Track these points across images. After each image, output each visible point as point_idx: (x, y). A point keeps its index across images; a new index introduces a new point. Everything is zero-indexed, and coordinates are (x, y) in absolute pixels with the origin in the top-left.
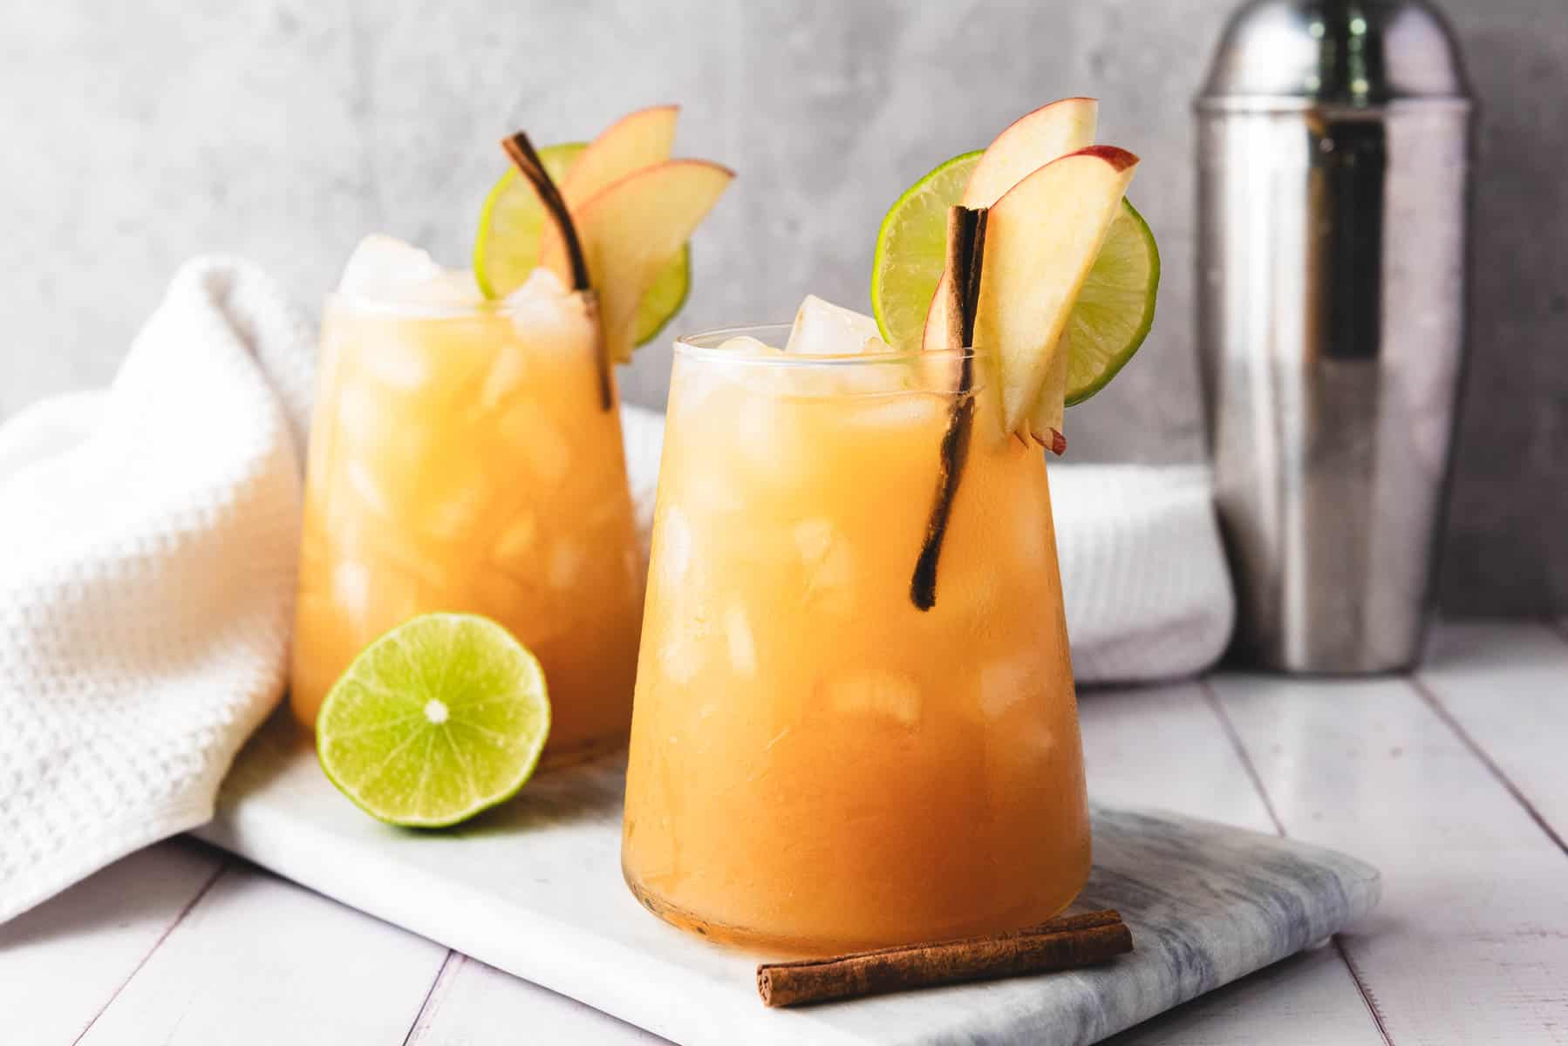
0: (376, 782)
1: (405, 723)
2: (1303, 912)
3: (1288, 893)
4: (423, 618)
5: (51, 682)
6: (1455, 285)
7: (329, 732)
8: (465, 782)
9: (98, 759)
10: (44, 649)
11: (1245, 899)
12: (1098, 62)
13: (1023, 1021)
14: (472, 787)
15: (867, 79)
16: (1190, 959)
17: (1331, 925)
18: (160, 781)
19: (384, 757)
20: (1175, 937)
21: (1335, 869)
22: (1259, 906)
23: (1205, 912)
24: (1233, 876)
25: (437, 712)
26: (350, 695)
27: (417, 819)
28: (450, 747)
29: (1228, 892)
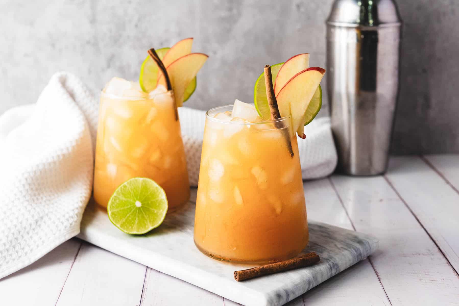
0: (124, 223)
1: (130, 207)
2: (360, 252)
3: (357, 247)
4: (133, 179)
5: (35, 198)
6: (396, 72)
7: (110, 210)
8: (147, 222)
9: (50, 219)
10: (32, 189)
11: (346, 250)
12: (298, 6)
13: (296, 285)
14: (149, 224)
15: (235, 11)
16: (334, 266)
17: (367, 254)
18: (67, 224)
19: (125, 217)
20: (330, 261)
21: (368, 240)
22: (350, 251)
23: (337, 254)
24: (343, 243)
25: (138, 204)
26: (115, 200)
27: (135, 232)
28: (143, 214)
29: (342, 248)
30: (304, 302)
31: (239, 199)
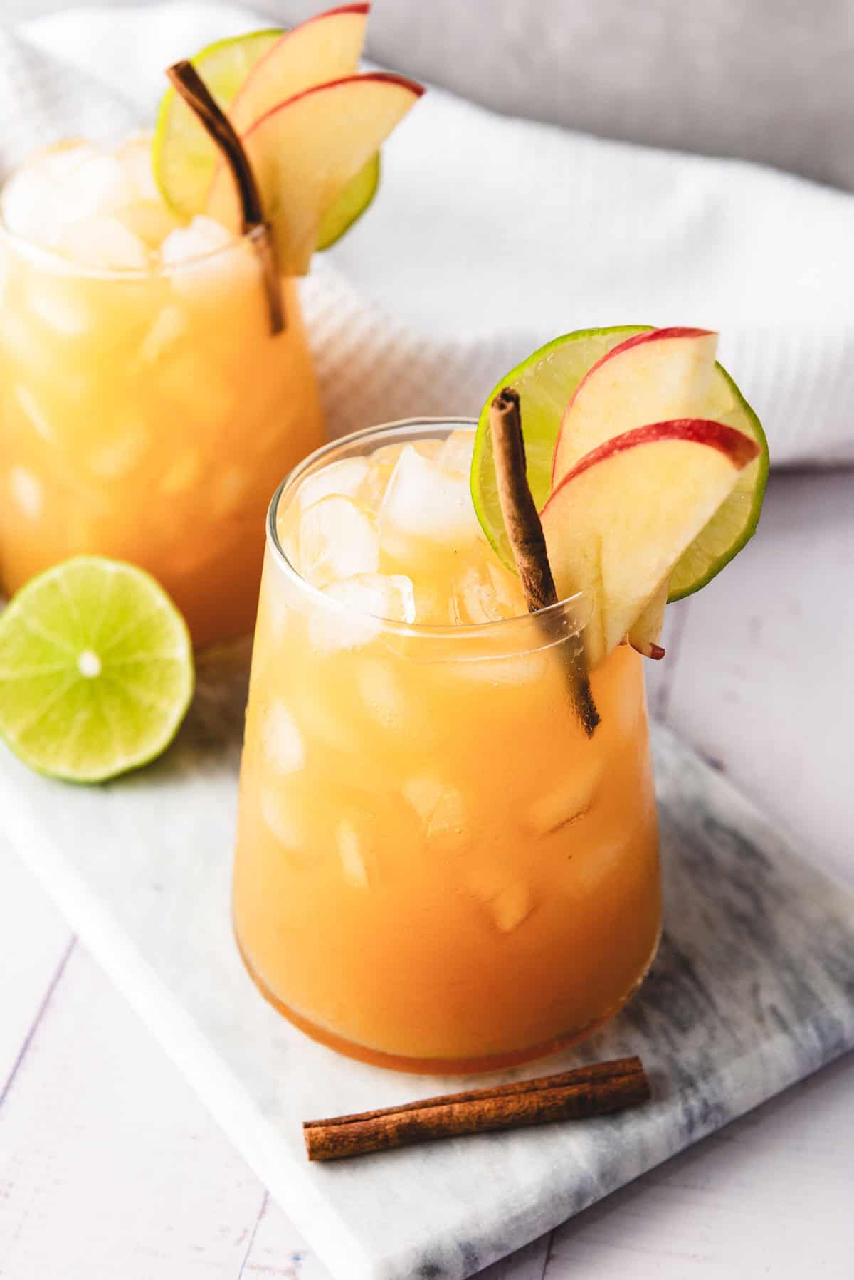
0: (31, 728)
1: (61, 672)
3: (831, 1017)
4: (83, 561)
8: (111, 739)
14: (117, 745)
20: (697, 1091)
23: (738, 1050)
24: (788, 979)
25: (90, 665)
26: (13, 634)
28: (100, 701)
29: (774, 1010)
30: (549, 1259)
31: (353, 865)
